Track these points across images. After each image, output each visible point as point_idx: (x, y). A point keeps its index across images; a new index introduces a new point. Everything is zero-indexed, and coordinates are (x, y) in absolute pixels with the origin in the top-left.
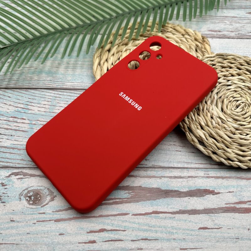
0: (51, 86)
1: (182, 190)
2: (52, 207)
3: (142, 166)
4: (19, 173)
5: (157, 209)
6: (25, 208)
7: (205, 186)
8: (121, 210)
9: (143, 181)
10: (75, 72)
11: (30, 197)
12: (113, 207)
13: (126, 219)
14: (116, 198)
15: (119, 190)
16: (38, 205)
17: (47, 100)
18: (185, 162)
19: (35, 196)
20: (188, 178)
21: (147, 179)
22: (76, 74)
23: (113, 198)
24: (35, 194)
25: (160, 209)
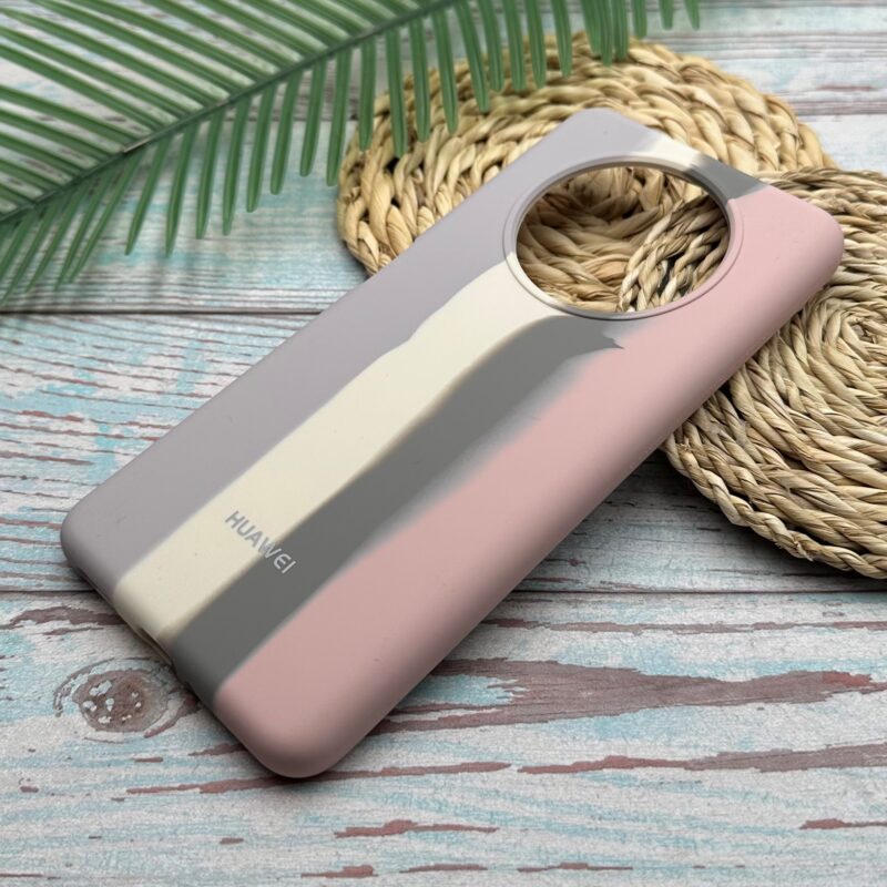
0: (186, 303)
2: (190, 737)
4: (57, 613)
5: (625, 751)
6: (79, 742)
8: (475, 749)
9: (564, 642)
10: (280, 252)
11: (100, 701)
12: (442, 739)
13: (497, 786)
14: (452, 703)
15: (463, 675)
16: (130, 731)
17: (167, 350)
19: (118, 697)
22: (281, 259)
23: (441, 702)
24: (119, 687)
25: (637, 750)
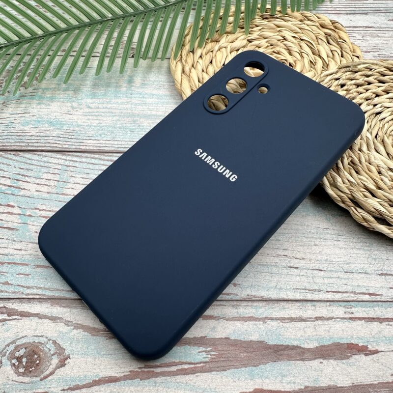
0: (60, 146)
1: (306, 346)
2: (61, 381)
3: (228, 297)
4: (1, 310)
5: (262, 386)
6: (9, 383)
7: (349, 337)
9: (232, 327)
11: (19, 359)
12: (178, 381)
14: (182, 361)
15: (187, 346)
16: (34, 376)
17: (51, 171)
18: (308, 290)
19: (28, 357)
20: (316, 321)
21: (238, 324)
24: (29, 352)
25: (268, 385)
